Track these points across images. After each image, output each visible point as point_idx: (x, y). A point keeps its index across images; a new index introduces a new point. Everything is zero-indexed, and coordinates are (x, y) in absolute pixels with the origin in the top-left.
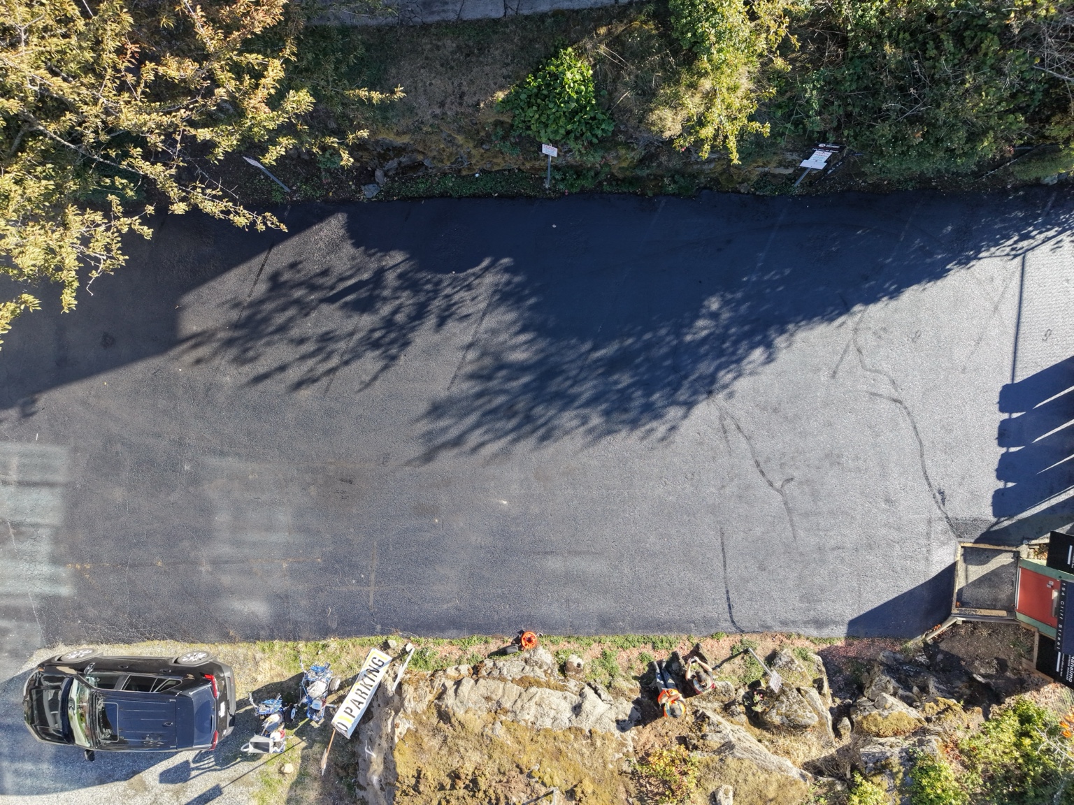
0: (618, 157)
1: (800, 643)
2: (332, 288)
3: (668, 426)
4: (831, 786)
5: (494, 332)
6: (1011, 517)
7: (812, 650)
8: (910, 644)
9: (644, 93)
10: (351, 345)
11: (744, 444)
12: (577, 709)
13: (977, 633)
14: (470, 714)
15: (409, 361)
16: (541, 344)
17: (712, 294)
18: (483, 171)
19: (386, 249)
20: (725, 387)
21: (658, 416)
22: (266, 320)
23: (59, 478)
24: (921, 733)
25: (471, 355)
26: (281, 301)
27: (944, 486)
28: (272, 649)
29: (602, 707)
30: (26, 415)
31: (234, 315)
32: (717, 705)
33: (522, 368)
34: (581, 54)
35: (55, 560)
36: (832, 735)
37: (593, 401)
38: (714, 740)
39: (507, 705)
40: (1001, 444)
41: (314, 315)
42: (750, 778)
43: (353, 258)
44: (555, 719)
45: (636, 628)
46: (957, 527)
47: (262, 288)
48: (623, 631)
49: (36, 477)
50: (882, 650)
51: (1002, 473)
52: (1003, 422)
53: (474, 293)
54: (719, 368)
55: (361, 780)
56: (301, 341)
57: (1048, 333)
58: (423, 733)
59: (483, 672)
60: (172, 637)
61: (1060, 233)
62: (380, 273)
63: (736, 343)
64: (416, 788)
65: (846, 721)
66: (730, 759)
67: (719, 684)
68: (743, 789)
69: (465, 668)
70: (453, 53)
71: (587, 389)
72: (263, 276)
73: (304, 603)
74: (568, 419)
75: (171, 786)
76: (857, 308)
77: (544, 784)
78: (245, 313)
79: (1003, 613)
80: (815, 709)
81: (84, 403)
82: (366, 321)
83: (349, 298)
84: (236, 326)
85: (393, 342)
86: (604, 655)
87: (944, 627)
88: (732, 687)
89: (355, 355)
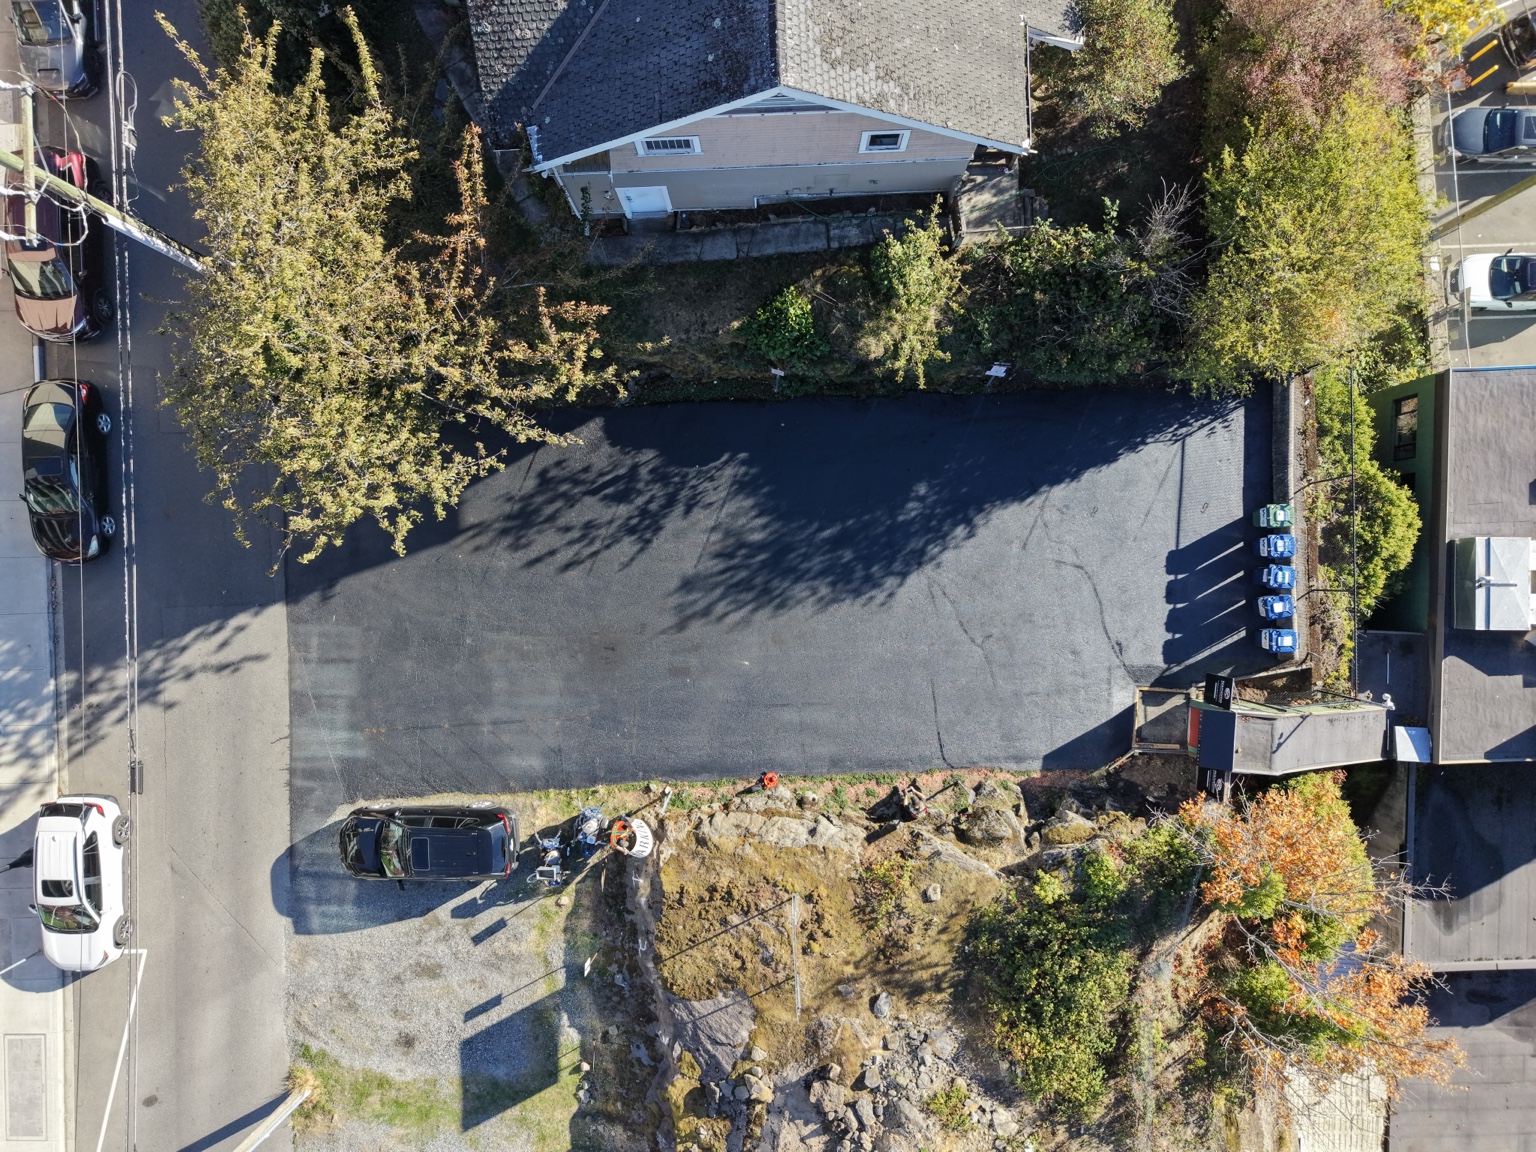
0: (835, 369)
1: (1002, 776)
2: (593, 482)
3: (885, 594)
4: (1022, 881)
5: (734, 516)
6: (1179, 664)
7: (1013, 782)
8: (1096, 774)
9: (852, 325)
10: (610, 531)
11: (949, 607)
12: (813, 832)
13: (1153, 763)
14: (723, 839)
15: (662, 543)
16: (775, 526)
17: (919, 480)
18: (720, 379)
19: (639, 447)
20: (933, 558)
21: (877, 585)
22: (537, 511)
23: (355, 654)
24: (1093, 838)
25: (715, 537)
26: (549, 495)
27: (1121, 637)
28: (547, 797)
29: (833, 830)
30: (325, 599)
31: (507, 508)
32: (930, 827)
33: (760, 547)
34: (801, 292)
35: (353, 727)
36: (1024, 846)
37: (822, 574)
38: (925, 851)
39: (754, 830)
40: (1169, 601)
41: (578, 506)
42: (954, 877)
43: (611, 456)
44: (794, 840)
45: (861, 765)
46: (1135, 674)
47: (531, 484)
48: (851, 769)
49: (334, 655)
50: (1073, 779)
51: (1170, 626)
52: (1170, 583)
53: (715, 483)
54: (927, 543)
55: (629, 906)
56: (567, 529)
57: (1206, 506)
58: (684, 857)
59: (733, 807)
60: (459, 790)
61: (1212, 421)
62: (635, 468)
63: (941, 522)
64: (680, 902)
65: (1036, 834)
66: (937, 863)
67: (932, 811)
68: (949, 886)
69: (716, 806)
70: (695, 289)
71: (817, 563)
72: (531, 474)
73: (575, 756)
74: (800, 590)
75: (461, 921)
76: (1044, 488)
77: (786, 891)
78: (517, 507)
79: (1177, 746)
80: (1010, 825)
81: (376, 588)
82: (623, 510)
83: (607, 491)
84: (509, 517)
85: (647, 527)
86: (835, 791)
87: (1124, 759)
88: (944, 813)
89: (615, 540)
